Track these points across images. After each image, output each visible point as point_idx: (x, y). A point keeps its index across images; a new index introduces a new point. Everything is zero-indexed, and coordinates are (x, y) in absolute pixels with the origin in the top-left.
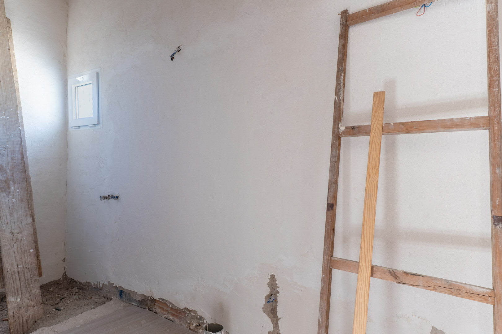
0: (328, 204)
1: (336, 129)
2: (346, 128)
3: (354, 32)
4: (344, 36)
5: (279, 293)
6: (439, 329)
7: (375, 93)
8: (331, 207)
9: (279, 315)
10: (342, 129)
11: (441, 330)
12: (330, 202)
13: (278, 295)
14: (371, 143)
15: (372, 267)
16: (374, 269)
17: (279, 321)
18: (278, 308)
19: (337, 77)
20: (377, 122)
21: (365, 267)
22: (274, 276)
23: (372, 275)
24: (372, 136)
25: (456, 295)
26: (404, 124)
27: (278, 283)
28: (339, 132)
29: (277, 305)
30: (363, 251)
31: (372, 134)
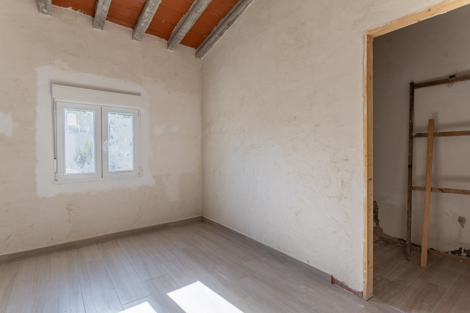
0: (409, 165)
1: (411, 135)
2: (416, 134)
3: (417, 91)
4: (412, 94)
5: (379, 209)
6: (462, 217)
7: (429, 120)
8: (410, 166)
9: (379, 219)
10: (414, 134)
11: (463, 217)
12: (410, 164)
13: (378, 210)
14: (428, 141)
15: (431, 188)
16: (432, 189)
17: (379, 222)
18: (378, 216)
19: (410, 112)
20: (431, 132)
21: (428, 188)
22: (376, 201)
23: (431, 191)
24: (429, 138)
25: (467, 194)
26: (444, 133)
27: (378, 204)
28: (412, 136)
29: (378, 214)
30: (427, 182)
31: (429, 137)
